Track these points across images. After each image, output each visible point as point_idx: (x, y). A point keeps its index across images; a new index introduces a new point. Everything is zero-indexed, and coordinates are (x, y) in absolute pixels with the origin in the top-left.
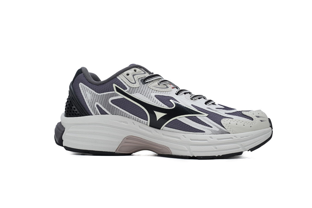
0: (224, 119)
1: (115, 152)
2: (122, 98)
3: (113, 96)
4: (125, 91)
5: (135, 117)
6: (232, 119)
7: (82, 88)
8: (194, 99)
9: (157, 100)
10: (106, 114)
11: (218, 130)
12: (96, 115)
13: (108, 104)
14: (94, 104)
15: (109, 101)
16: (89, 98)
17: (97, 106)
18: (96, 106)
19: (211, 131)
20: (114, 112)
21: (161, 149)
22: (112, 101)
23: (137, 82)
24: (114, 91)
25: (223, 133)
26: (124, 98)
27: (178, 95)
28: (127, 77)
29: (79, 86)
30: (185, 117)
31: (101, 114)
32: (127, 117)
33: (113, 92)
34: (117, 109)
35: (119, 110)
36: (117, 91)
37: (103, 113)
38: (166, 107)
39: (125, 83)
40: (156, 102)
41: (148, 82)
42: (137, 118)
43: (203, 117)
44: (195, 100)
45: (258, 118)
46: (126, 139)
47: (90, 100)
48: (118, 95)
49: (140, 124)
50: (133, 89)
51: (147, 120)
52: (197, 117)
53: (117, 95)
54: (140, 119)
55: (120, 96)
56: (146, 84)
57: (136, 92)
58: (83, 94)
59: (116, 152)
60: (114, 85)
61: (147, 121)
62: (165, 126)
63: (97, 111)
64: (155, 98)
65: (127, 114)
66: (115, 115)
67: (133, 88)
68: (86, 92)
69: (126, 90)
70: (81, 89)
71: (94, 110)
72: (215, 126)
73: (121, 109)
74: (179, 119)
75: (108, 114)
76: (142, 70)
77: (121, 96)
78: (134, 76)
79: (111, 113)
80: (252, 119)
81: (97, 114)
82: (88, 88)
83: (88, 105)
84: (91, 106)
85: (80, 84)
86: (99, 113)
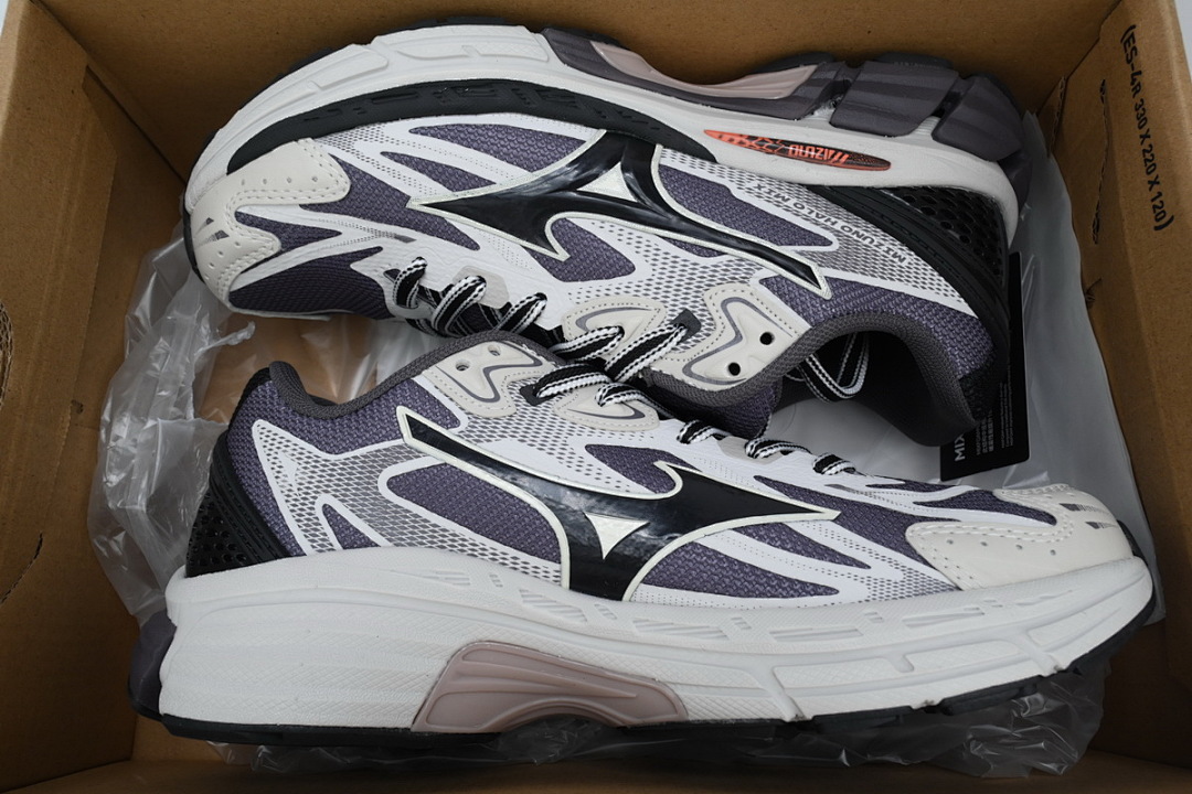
0: (916, 527)
1: (407, 729)
2: (438, 463)
3: (397, 458)
4: (451, 434)
5: (500, 547)
6: (956, 524)
7: (265, 438)
8: (763, 454)
9: (598, 464)
10: (368, 543)
11: (898, 576)
12: (320, 551)
13: (375, 499)
14: (313, 503)
15: (379, 485)
16: (291, 480)
17: (327, 510)
18: (319, 512)
19: (864, 586)
20: (403, 534)
21: (634, 695)
22: (394, 484)
23: (505, 396)
24: (402, 436)
25: (926, 589)
26: (446, 464)
27: (688, 443)
28: (458, 375)
29: (250, 435)
30: (735, 529)
31: (344, 548)
32: (462, 551)
33: (399, 442)
34: (416, 516)
35: (426, 521)
36: (414, 436)
37: (351, 539)
38: (640, 492)
39: (451, 399)
40: (594, 473)
41: (553, 396)
42: (512, 552)
43: (819, 526)
44: (766, 457)
45: (1076, 512)
46: (463, 658)
47: (295, 488)
48: (418, 454)
49: (526, 582)
50: (488, 427)
51: (557, 560)
52: (789, 525)
53: (413, 454)
54: (523, 556)
55: (426, 455)
56: (544, 404)
57: (502, 436)
58: (266, 467)
59: (413, 730)
60: (402, 412)
61: (557, 566)
62: (644, 581)
63: (325, 534)
64: (590, 459)
65: (464, 540)
66: (409, 548)
67: (488, 419)
68: (281, 455)
69: (455, 430)
70: (258, 445)
71: (311, 530)
72: (883, 562)
73: (434, 518)
74: (710, 543)
75: (377, 545)
76: (524, 352)
77: (433, 457)
78: (492, 374)
79: (390, 540)
80: (1051, 520)
81: (324, 548)
82: (287, 435)
83: (284, 509)
84: (300, 515)
85: (255, 429)
86: (337, 545)
